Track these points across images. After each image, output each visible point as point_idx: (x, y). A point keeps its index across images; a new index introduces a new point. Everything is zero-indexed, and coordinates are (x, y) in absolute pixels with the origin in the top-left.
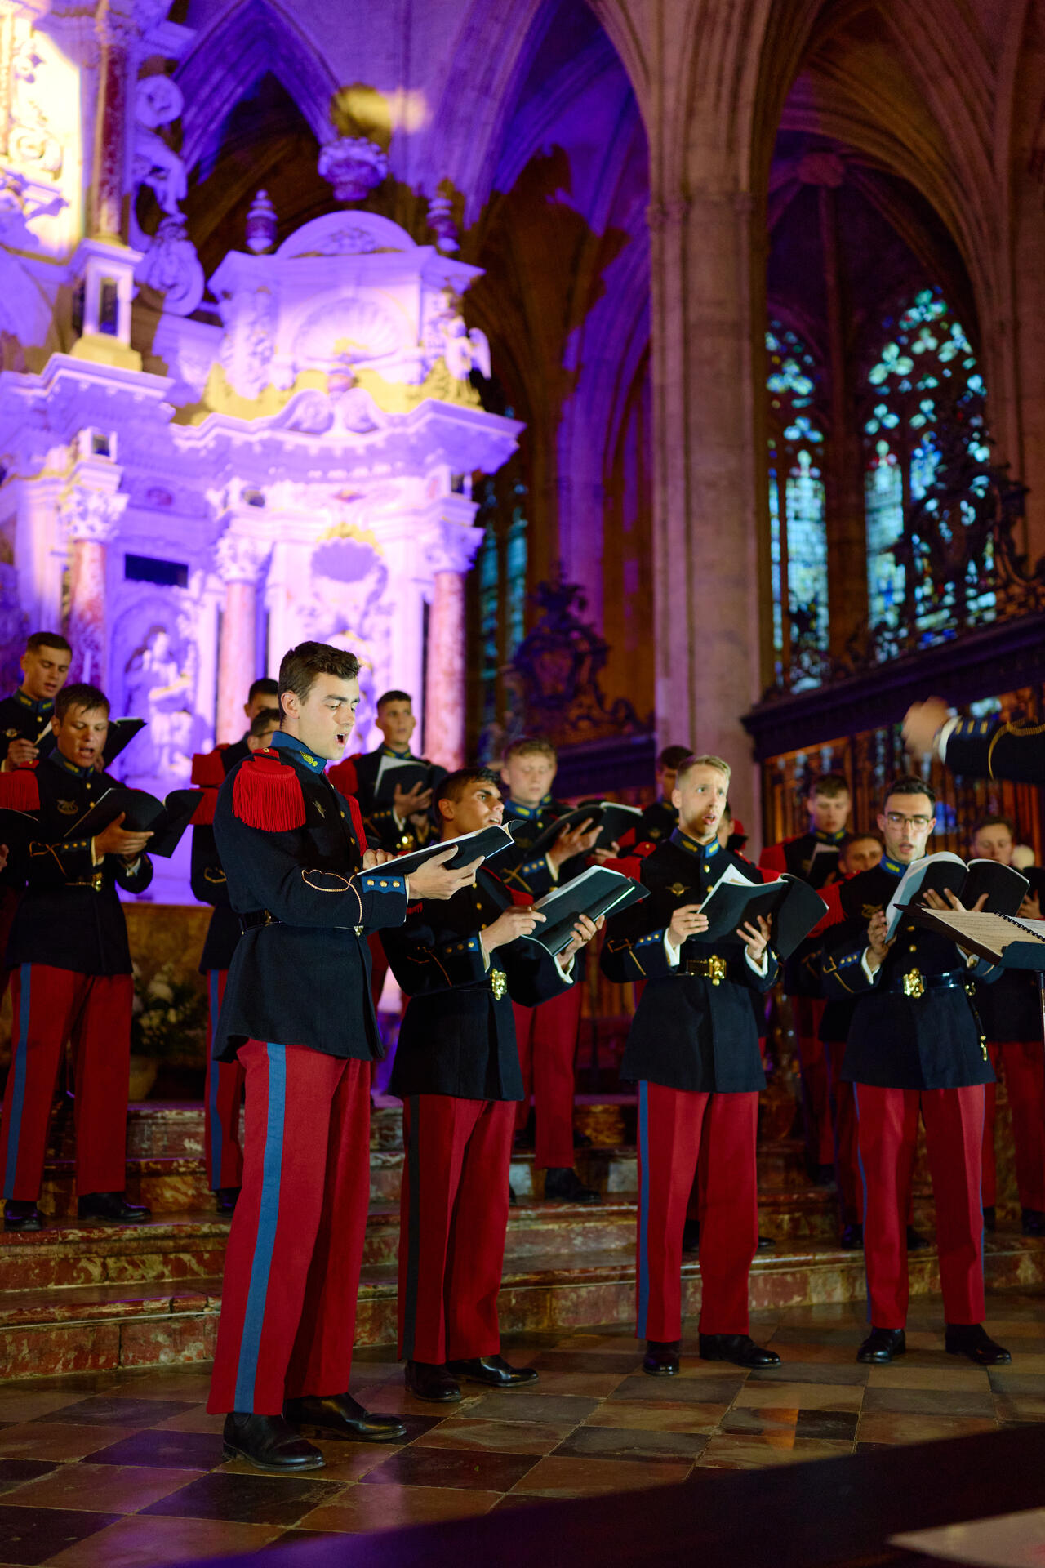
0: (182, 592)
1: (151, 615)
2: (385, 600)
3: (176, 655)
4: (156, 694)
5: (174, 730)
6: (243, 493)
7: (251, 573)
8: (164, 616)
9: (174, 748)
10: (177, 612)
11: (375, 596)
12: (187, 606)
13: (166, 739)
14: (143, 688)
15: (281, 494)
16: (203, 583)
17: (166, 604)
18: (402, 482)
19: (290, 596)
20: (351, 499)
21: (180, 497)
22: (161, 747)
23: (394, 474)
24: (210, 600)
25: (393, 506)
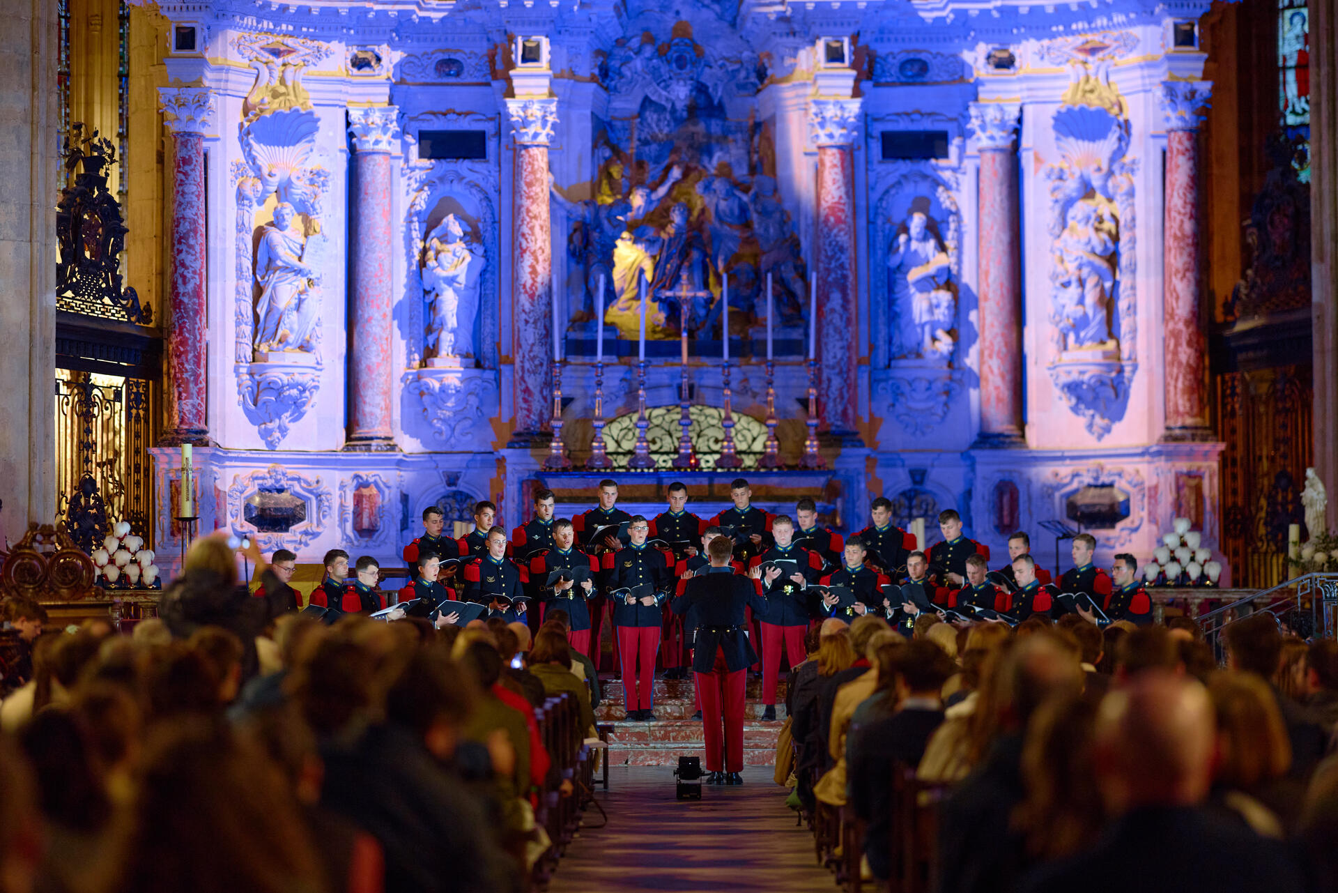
0: (942, 162)
1: (909, 190)
2: (1127, 159)
3: (934, 231)
4: (914, 274)
5: (932, 308)
6: (989, 57)
7: (1003, 140)
8: (923, 189)
9: (934, 325)
10: (937, 182)
11: (1119, 153)
12: (946, 175)
13: (926, 318)
14: (902, 268)
15: (1026, 51)
16: (962, 149)
17: (925, 177)
18: (1137, 31)
19: (1038, 160)
20: (1093, 51)
21: (934, 64)
22: (923, 326)
23: (1131, 23)
24: (969, 165)
25: (1133, 58)
